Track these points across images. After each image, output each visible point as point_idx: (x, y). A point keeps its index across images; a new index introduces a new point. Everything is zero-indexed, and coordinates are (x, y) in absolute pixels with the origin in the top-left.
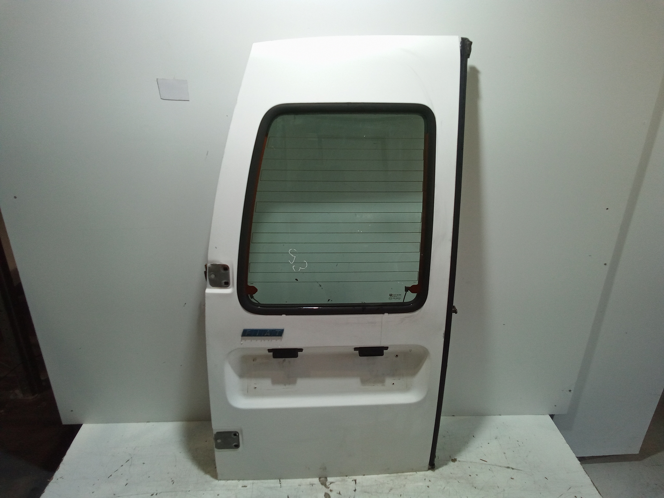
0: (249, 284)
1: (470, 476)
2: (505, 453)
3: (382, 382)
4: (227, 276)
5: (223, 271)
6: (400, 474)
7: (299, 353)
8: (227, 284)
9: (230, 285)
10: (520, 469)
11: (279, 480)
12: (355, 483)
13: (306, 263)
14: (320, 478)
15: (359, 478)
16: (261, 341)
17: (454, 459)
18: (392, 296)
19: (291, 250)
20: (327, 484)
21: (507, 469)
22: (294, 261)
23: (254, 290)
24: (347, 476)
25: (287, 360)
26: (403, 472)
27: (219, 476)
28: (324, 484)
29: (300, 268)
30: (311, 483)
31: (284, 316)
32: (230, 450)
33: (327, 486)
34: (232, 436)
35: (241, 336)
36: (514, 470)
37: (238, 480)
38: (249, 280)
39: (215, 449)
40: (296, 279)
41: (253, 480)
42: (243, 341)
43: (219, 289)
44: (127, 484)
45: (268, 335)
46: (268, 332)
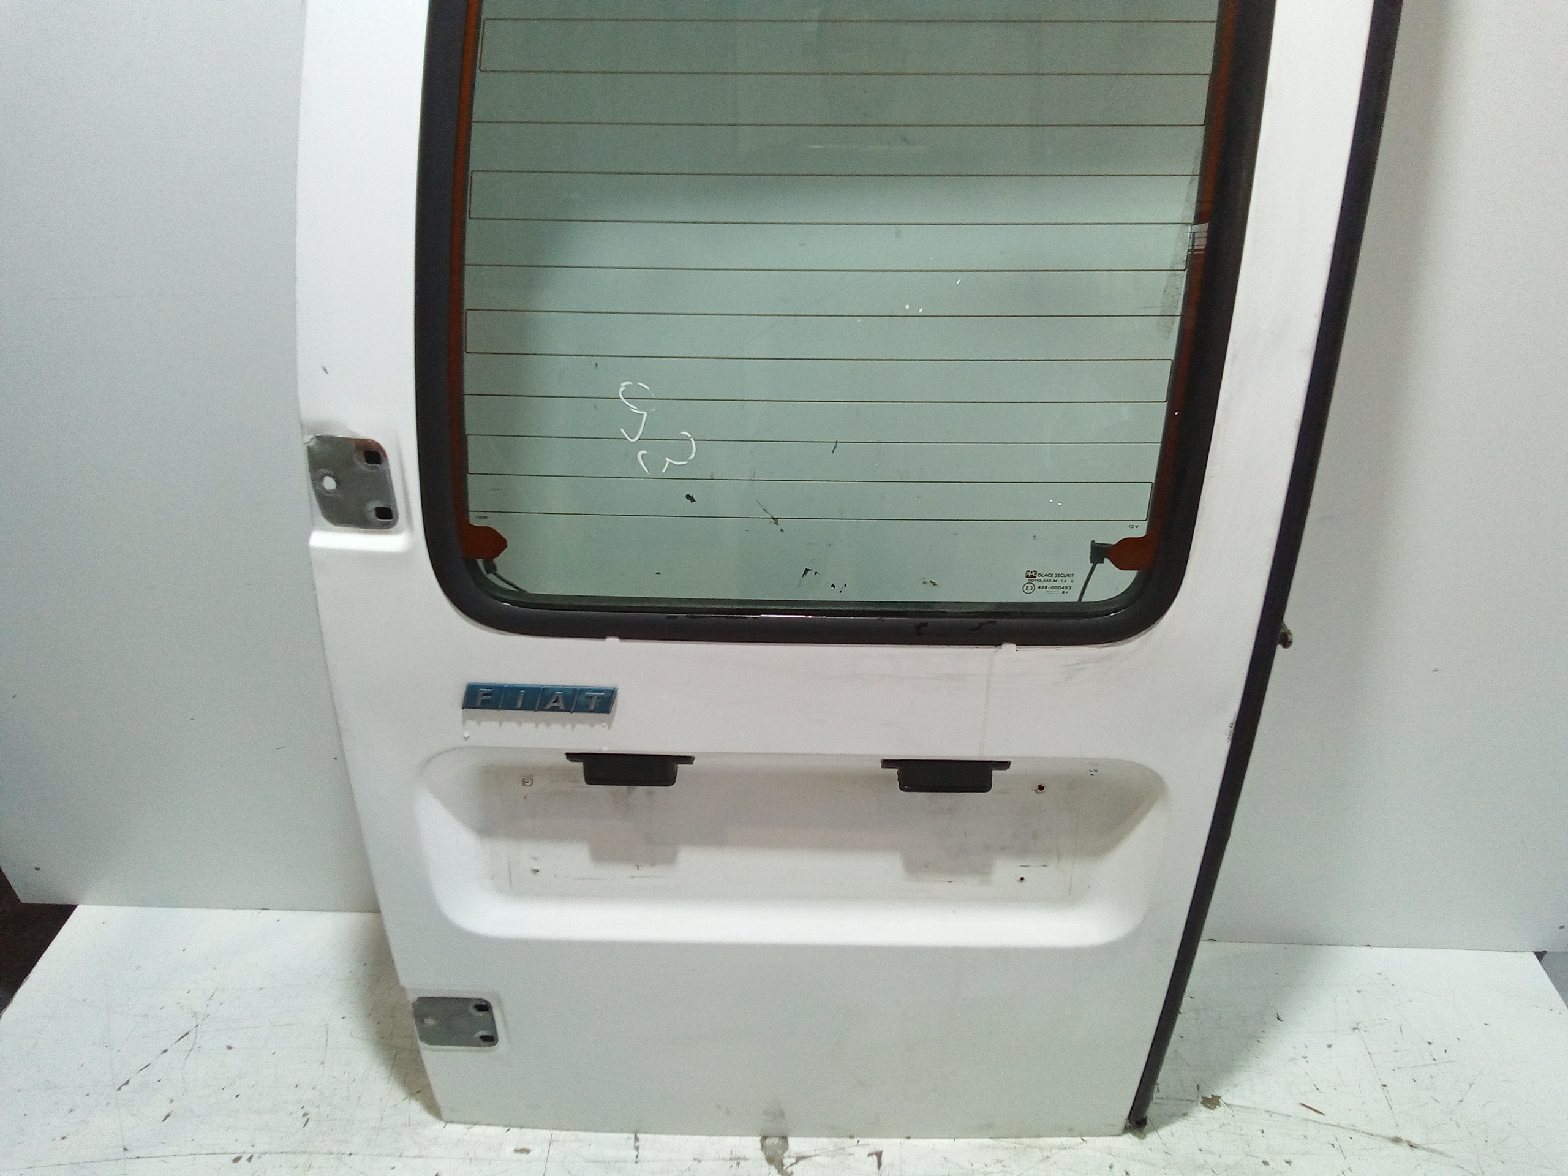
0: (474, 521)
1: (1266, 1163)
2: (1385, 1086)
3: (982, 871)
4: (383, 486)
5: (363, 466)
6: (1026, 1141)
7: (682, 768)
8: (386, 517)
9: (397, 518)
10: (1439, 1147)
11: (632, 1136)
12: (876, 1163)
13: (692, 440)
14: (764, 1138)
15: (891, 1146)
16: (537, 726)
17: (1213, 1096)
18: (1037, 578)
19: (625, 386)
20: (787, 1162)
21: (1391, 1145)
22: (640, 433)
23: (495, 543)
24: (851, 1137)
25: (641, 790)
26: (1038, 1136)
27: (445, 1113)
28: (774, 1160)
29: (666, 461)
30: (733, 1153)
31: (613, 642)
32: (469, 1048)
33: (784, 1168)
34: (472, 1010)
35: (461, 707)
36: (1415, 1150)
37: (506, 1126)
38: (474, 502)
39: (422, 1045)
40: (688, 497)
41: (553, 1129)
42: (472, 724)
43: (360, 532)
44: (168, 1116)
45: (558, 707)
46: (557, 698)
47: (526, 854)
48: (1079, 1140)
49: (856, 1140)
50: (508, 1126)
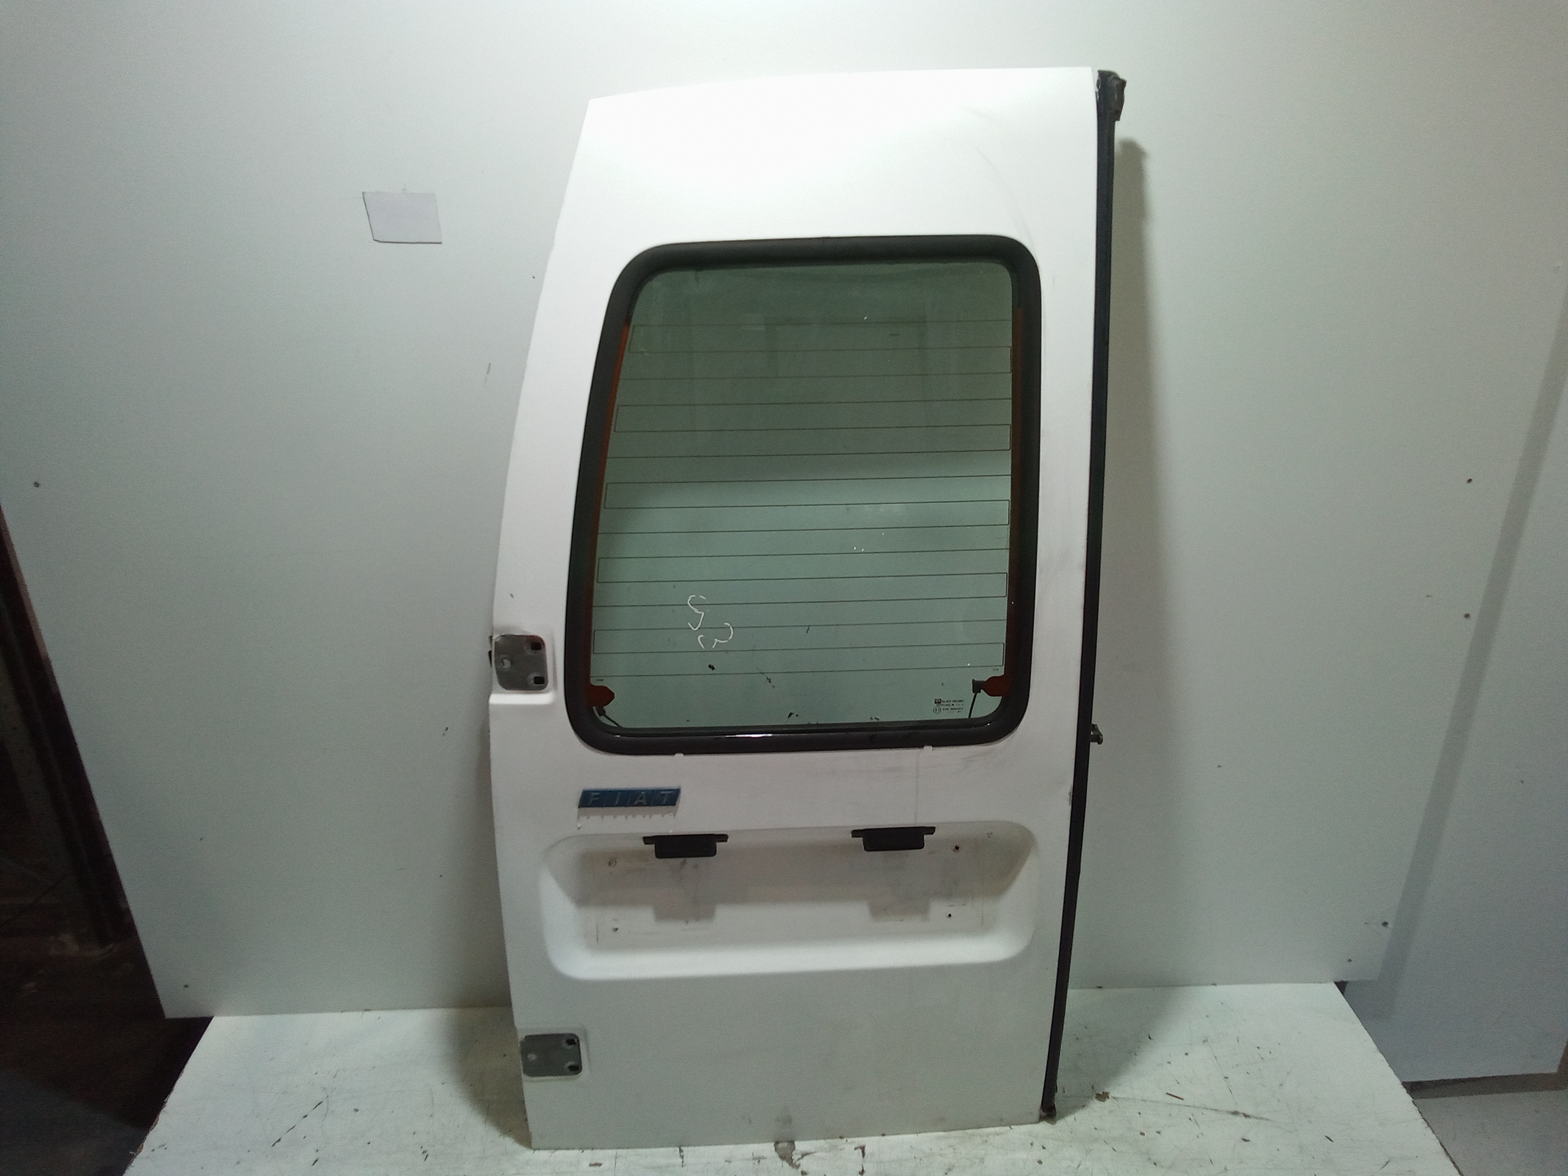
0: (594, 682)
1: (1142, 1134)
2: (1227, 1078)
3: (923, 911)
4: (541, 664)
5: (529, 652)
6: (970, 1131)
7: (720, 845)
8: (540, 683)
9: (546, 685)
10: (1266, 1116)
11: (678, 1149)
12: (861, 1154)
13: (729, 627)
14: (777, 1143)
15: (871, 1143)
16: (627, 817)
17: (1103, 1092)
18: (942, 703)
19: (692, 598)
20: (795, 1157)
21: (1231, 1116)
22: (700, 625)
23: (607, 696)
24: (841, 1138)
25: (691, 861)
26: (979, 1127)
27: (535, 1140)
28: (786, 1156)
29: (715, 641)
30: (755, 1155)
31: (679, 756)
32: (560, 1077)
33: (794, 1161)
34: (565, 1045)
35: (578, 806)
36: (1248, 1119)
37: (581, 1149)
38: (593, 672)
39: (524, 1077)
40: (710, 666)
41: (617, 1148)
42: (583, 819)
43: (523, 693)
44: (316, 1161)
45: (642, 803)
46: (642, 796)
47: (609, 917)
48: (1008, 1128)
49: (845, 1140)
50: (582, 1148)
